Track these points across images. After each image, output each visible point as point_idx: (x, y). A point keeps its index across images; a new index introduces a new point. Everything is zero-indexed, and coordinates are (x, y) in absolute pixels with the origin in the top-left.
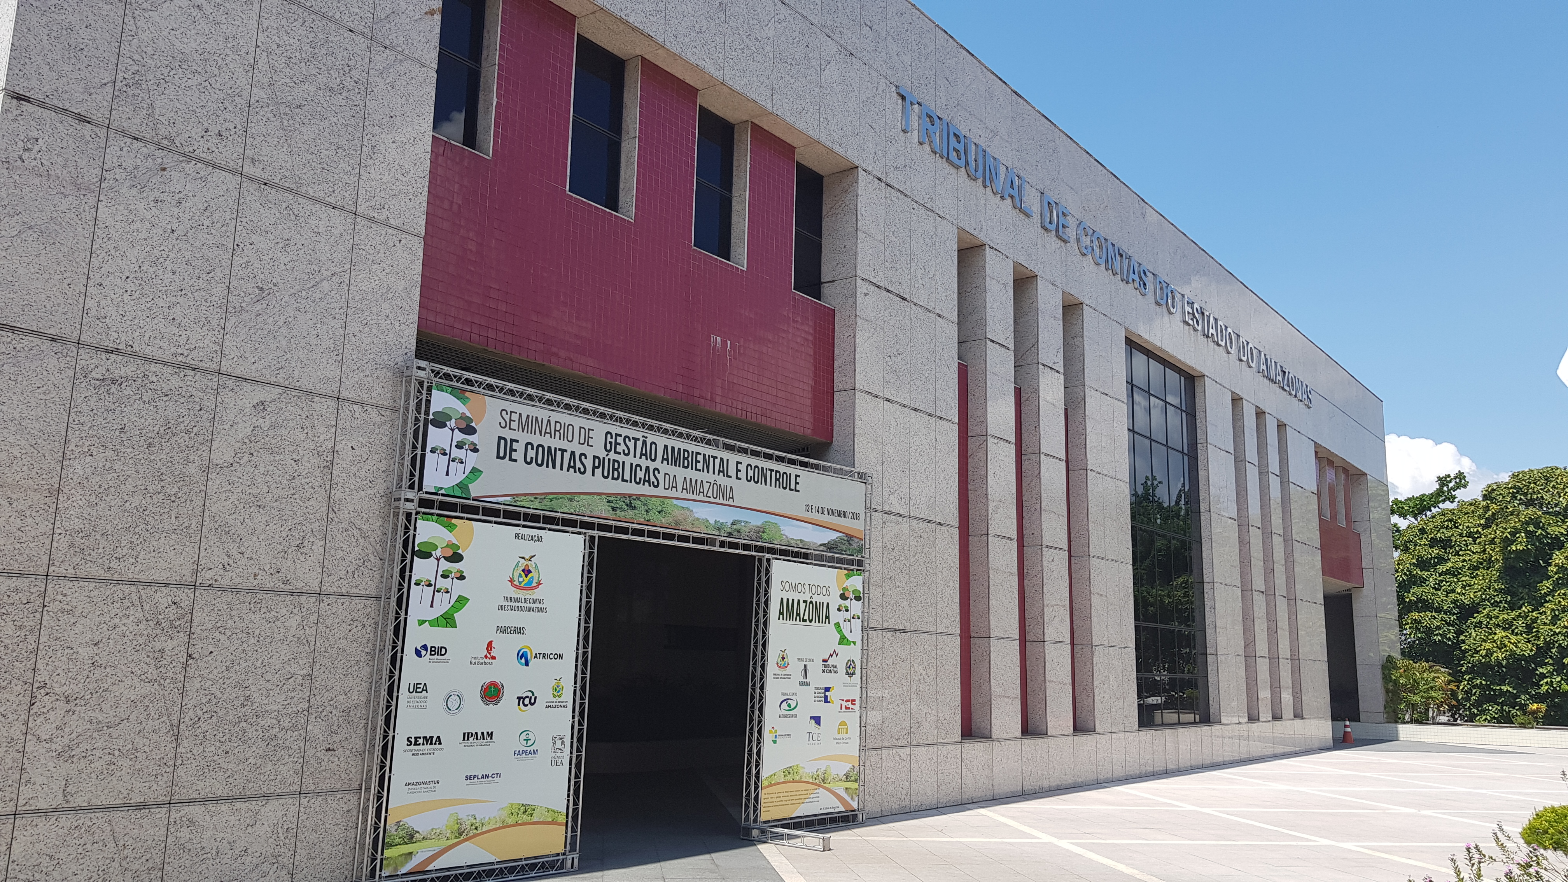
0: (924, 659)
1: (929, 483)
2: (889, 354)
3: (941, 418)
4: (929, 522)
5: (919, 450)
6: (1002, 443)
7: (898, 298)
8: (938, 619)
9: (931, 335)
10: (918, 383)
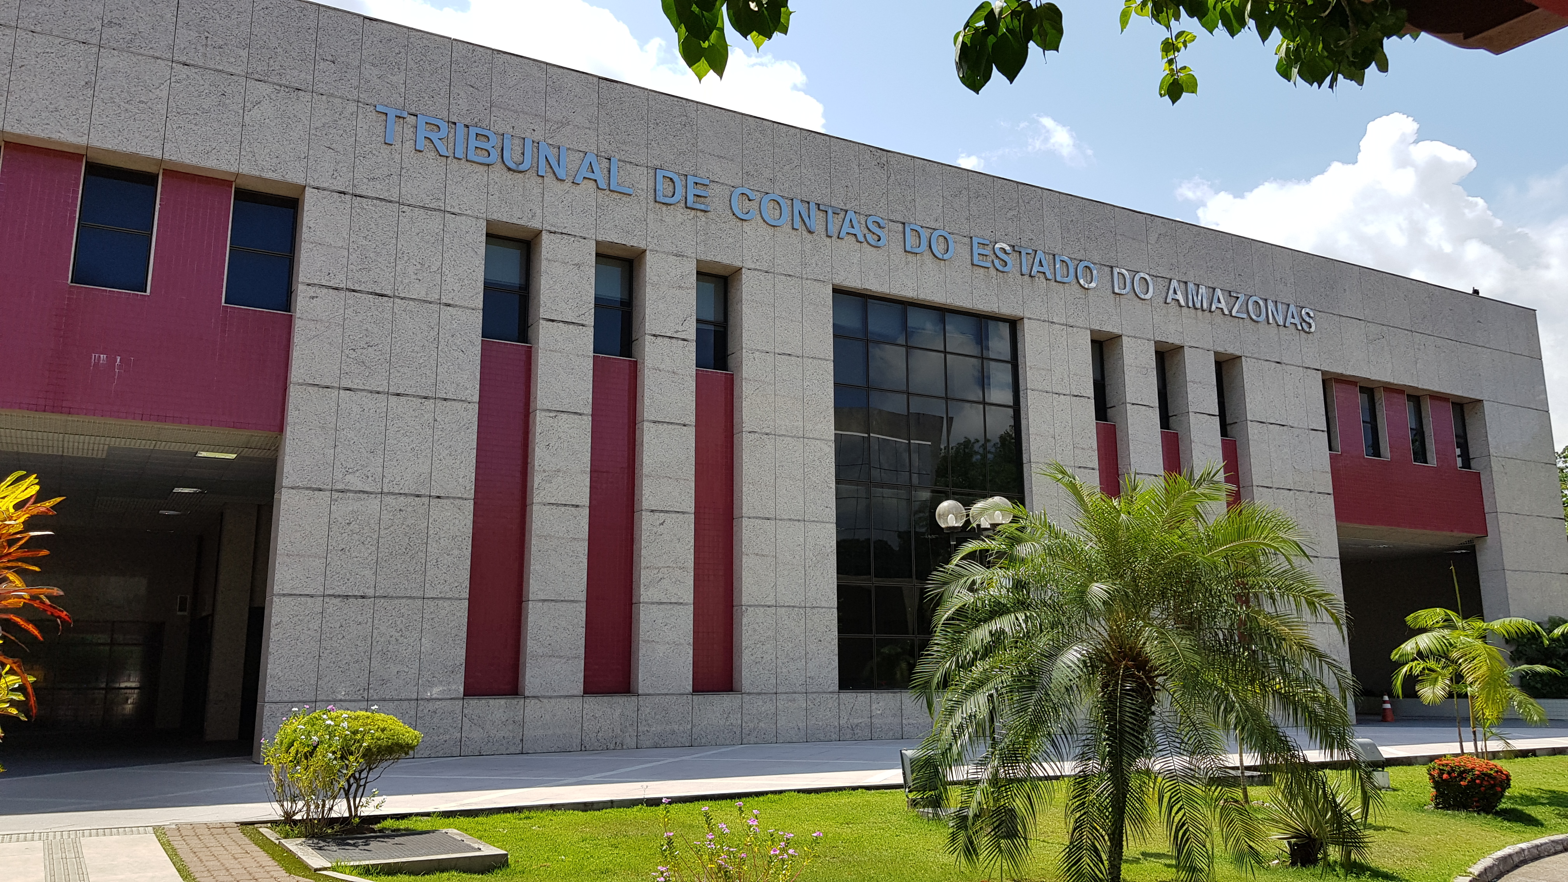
0: (398, 623)
1: (420, 461)
2: (353, 347)
3: (445, 400)
4: (418, 496)
5: (402, 431)
6: (565, 416)
7: (371, 296)
8: (427, 585)
9: (432, 324)
10: (406, 370)
